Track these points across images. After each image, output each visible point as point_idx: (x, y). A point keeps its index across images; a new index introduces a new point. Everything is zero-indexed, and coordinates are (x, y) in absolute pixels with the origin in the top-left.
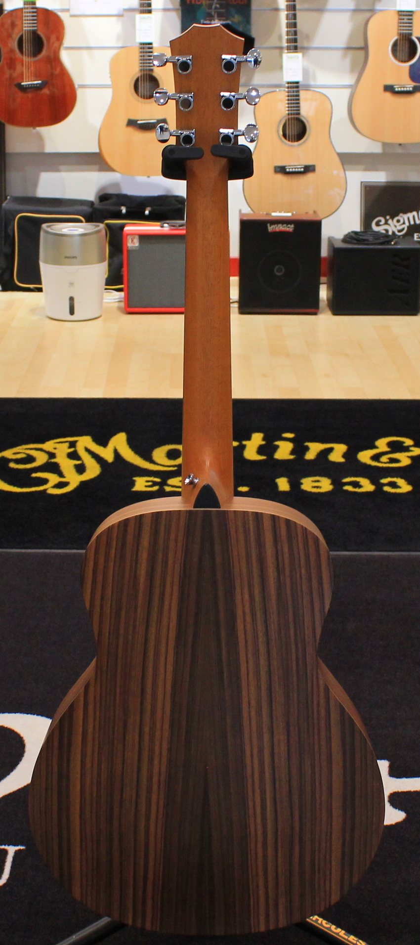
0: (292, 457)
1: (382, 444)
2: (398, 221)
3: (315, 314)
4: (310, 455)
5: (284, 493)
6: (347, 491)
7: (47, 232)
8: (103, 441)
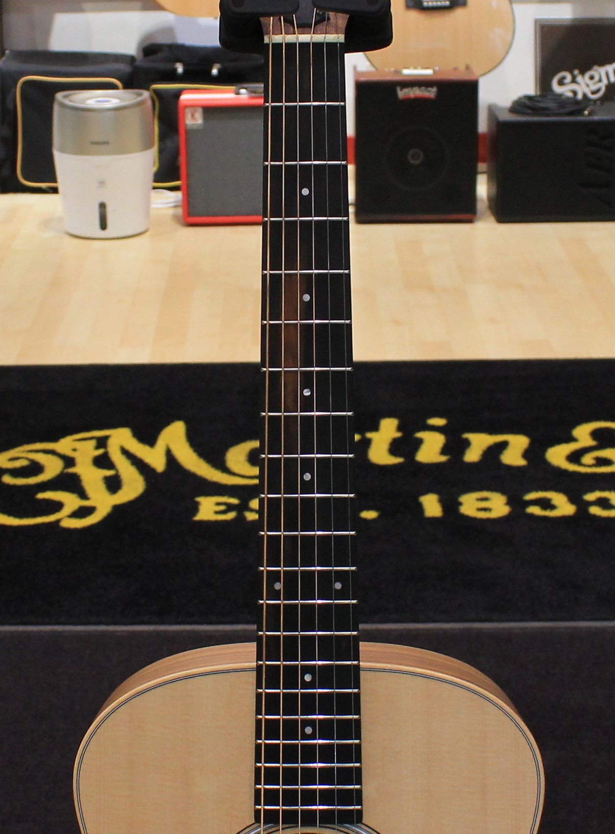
0: (443, 459)
1: (583, 434)
2: (592, 78)
3: (470, 221)
4: (472, 455)
5: (433, 520)
6: (532, 516)
7: (63, 106)
8: (148, 437)
